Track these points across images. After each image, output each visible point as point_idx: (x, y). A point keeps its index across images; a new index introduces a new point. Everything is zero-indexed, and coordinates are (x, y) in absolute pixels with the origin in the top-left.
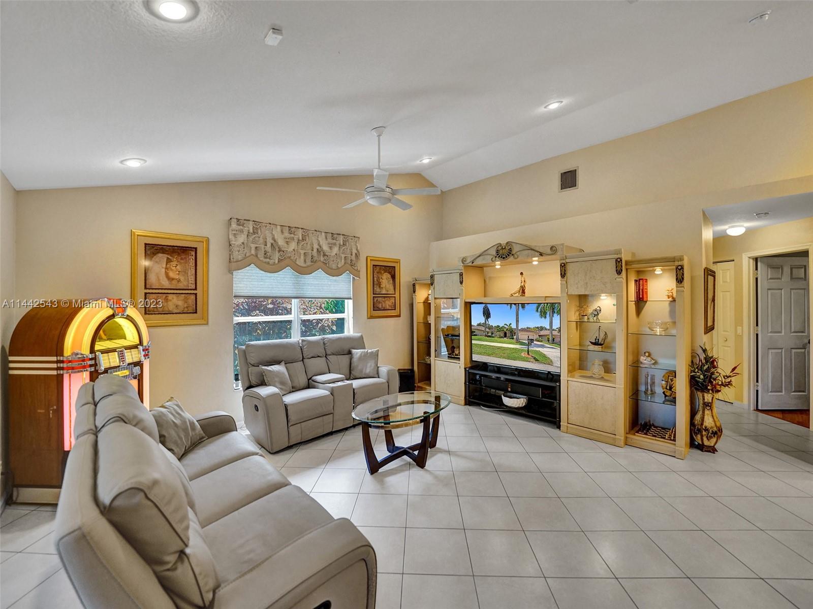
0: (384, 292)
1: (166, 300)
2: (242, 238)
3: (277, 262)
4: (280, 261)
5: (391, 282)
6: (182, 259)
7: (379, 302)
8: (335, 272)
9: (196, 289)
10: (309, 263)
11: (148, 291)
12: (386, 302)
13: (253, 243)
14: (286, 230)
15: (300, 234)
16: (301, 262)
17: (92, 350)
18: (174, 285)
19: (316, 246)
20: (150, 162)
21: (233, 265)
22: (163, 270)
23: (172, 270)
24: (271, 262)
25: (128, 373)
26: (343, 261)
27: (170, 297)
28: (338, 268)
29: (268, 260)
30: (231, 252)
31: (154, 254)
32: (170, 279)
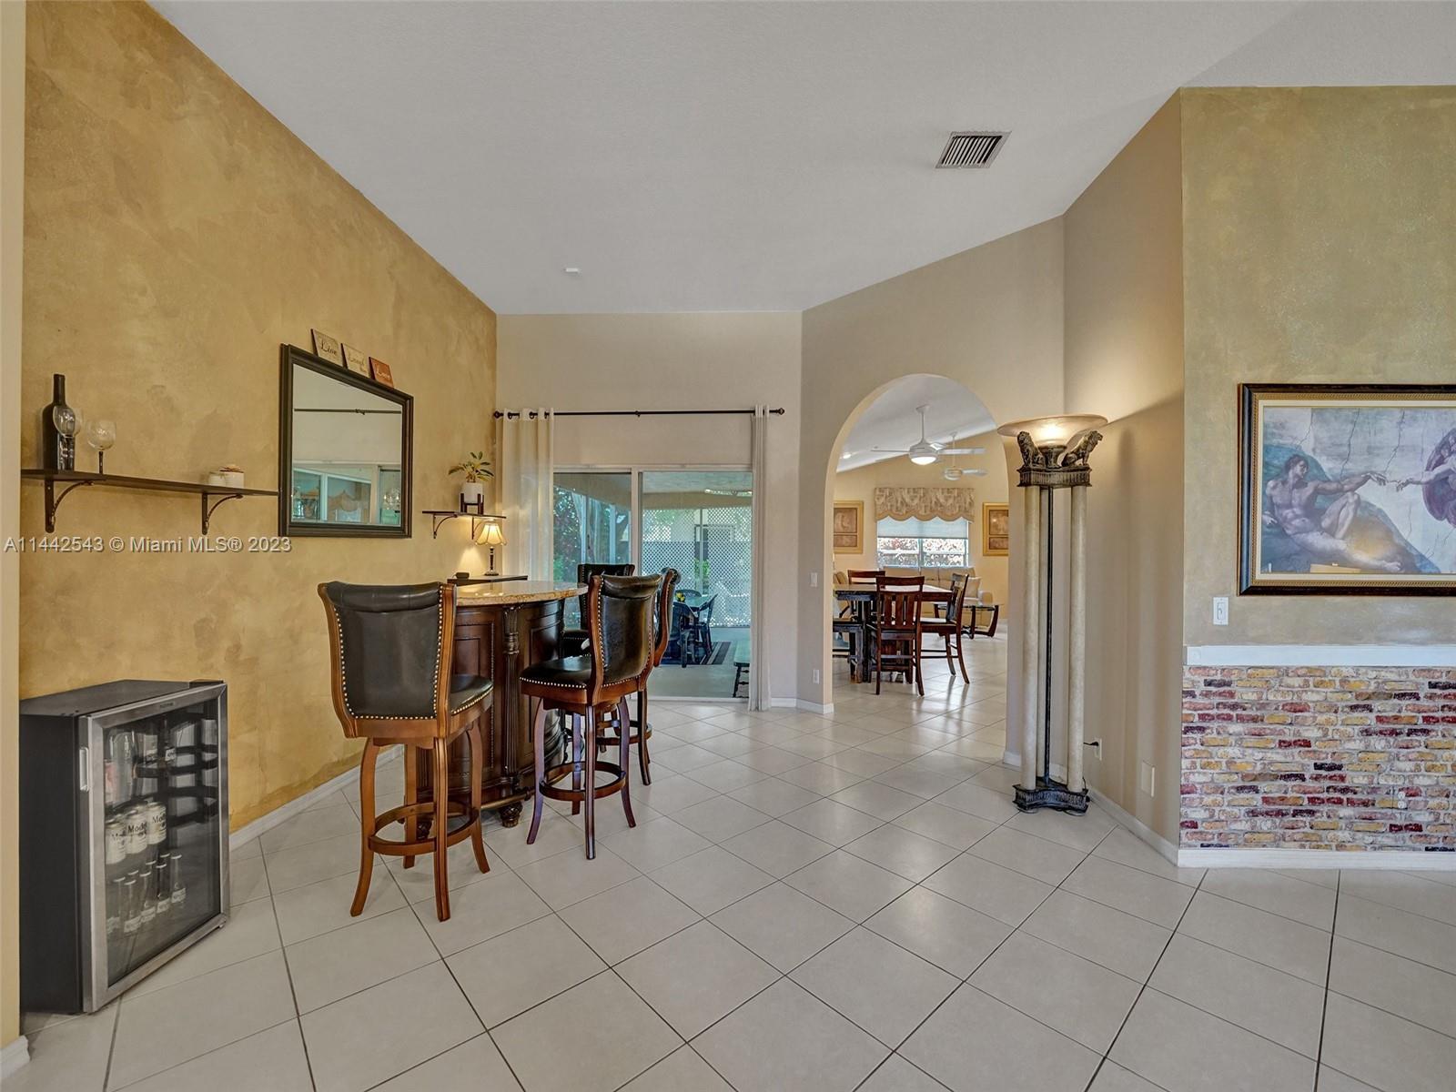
0: (1001, 533)
1: (842, 539)
2: (882, 500)
3: (904, 513)
4: (907, 512)
6: (851, 515)
7: (995, 542)
8: (950, 518)
9: (856, 532)
10: (928, 512)
12: (1001, 542)
13: (889, 502)
14: (912, 490)
15: (922, 492)
16: (922, 512)
18: (845, 530)
19: (934, 500)
21: (878, 517)
22: (839, 522)
23: (845, 522)
24: (901, 513)
26: (958, 509)
27: (844, 537)
28: (953, 515)
29: (899, 513)
30: (876, 509)
31: (836, 514)
32: (844, 527)
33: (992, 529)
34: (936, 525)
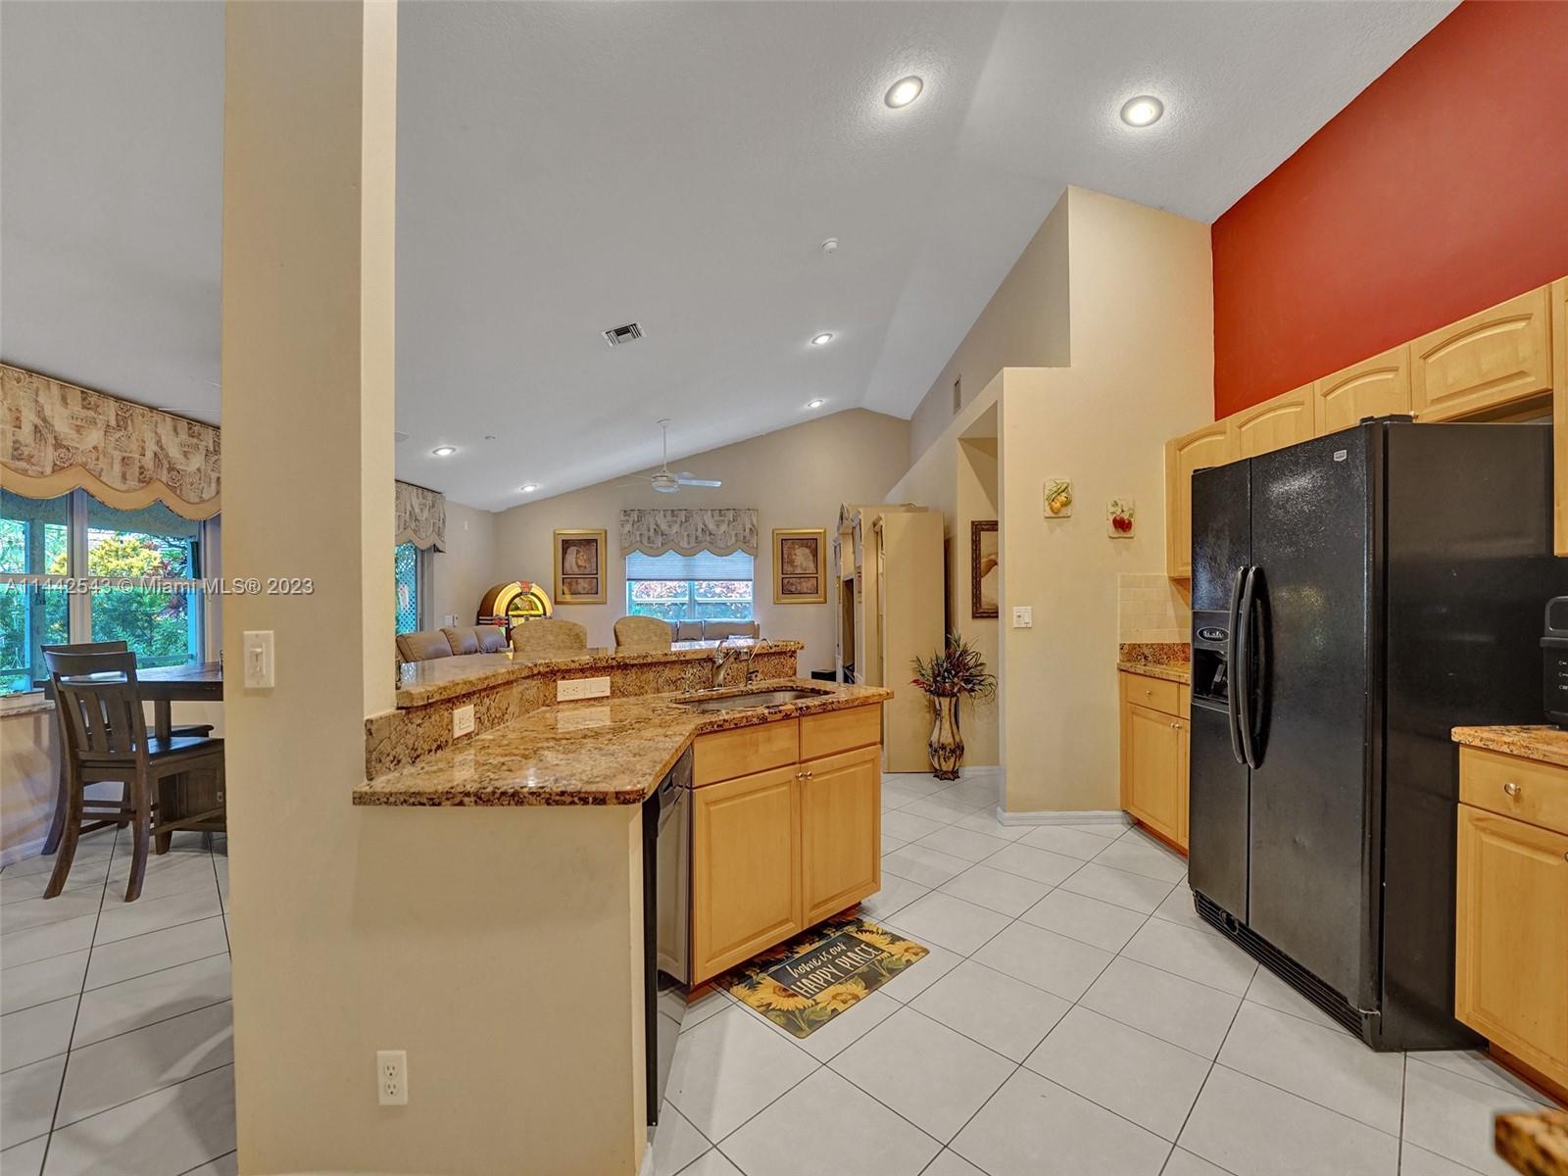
0: (799, 571)
2: (628, 527)
3: (660, 546)
4: (663, 544)
5: (811, 557)
6: (587, 550)
7: (792, 584)
8: (724, 551)
10: (693, 544)
11: (564, 576)
12: (804, 584)
13: (638, 531)
14: (669, 513)
15: (682, 516)
16: (684, 544)
17: (507, 614)
18: (582, 571)
19: (700, 526)
20: (539, 486)
21: (625, 552)
22: (574, 559)
23: (580, 559)
24: (655, 546)
26: (733, 538)
27: (579, 580)
28: (728, 547)
29: (651, 545)
30: (622, 541)
31: (568, 548)
32: (579, 567)
33: (785, 567)
34: (706, 563)
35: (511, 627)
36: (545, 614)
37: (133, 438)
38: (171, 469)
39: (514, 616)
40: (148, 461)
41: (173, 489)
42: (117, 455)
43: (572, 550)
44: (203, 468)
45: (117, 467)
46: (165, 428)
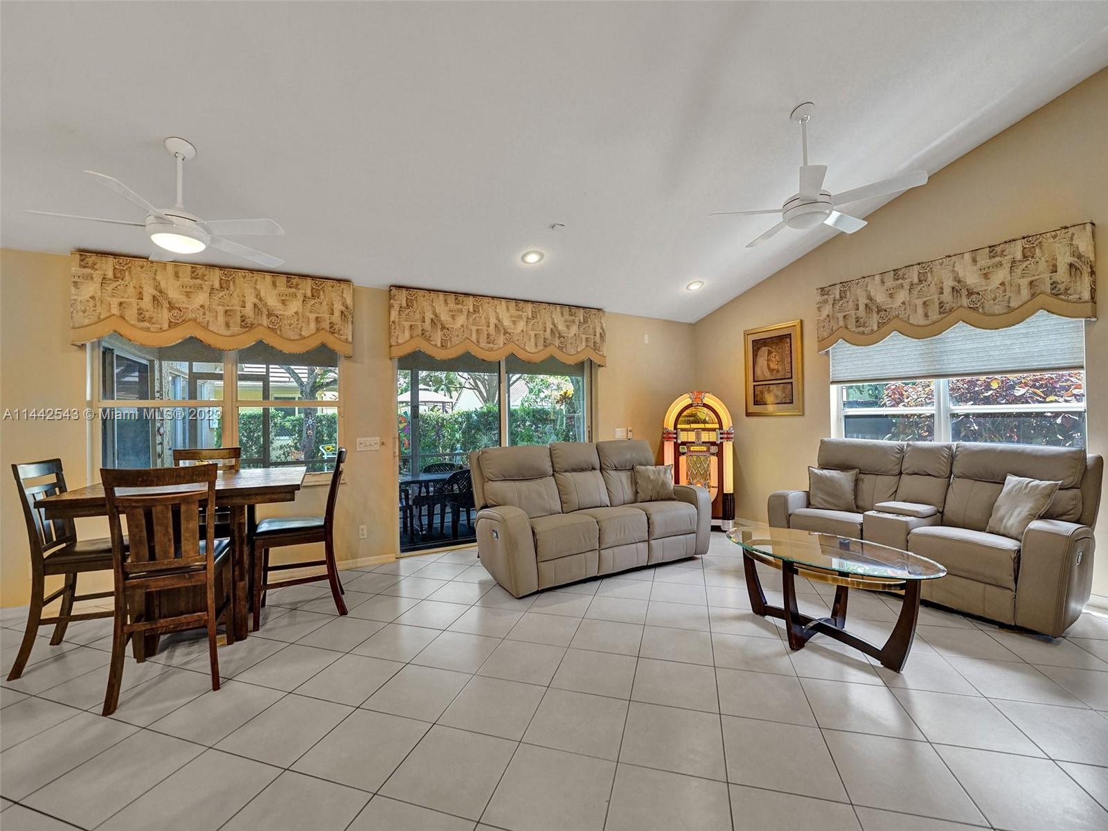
2: (827, 310)
3: (875, 328)
4: (880, 325)
6: (779, 349)
8: (1004, 319)
9: (791, 378)
11: (755, 384)
13: (840, 312)
14: (890, 277)
15: (914, 274)
16: (918, 319)
17: (675, 428)
18: (774, 375)
19: (949, 284)
21: (825, 343)
22: (766, 362)
23: (772, 361)
24: (868, 330)
25: (705, 450)
26: (1025, 293)
27: (772, 387)
28: (1011, 310)
29: (862, 329)
30: (822, 330)
31: (759, 349)
32: (771, 370)
35: (679, 441)
36: (721, 428)
37: (235, 295)
38: (270, 315)
39: (683, 430)
40: (249, 310)
41: (274, 330)
42: (221, 310)
43: (764, 350)
44: (301, 311)
45: (221, 319)
46: (264, 286)
